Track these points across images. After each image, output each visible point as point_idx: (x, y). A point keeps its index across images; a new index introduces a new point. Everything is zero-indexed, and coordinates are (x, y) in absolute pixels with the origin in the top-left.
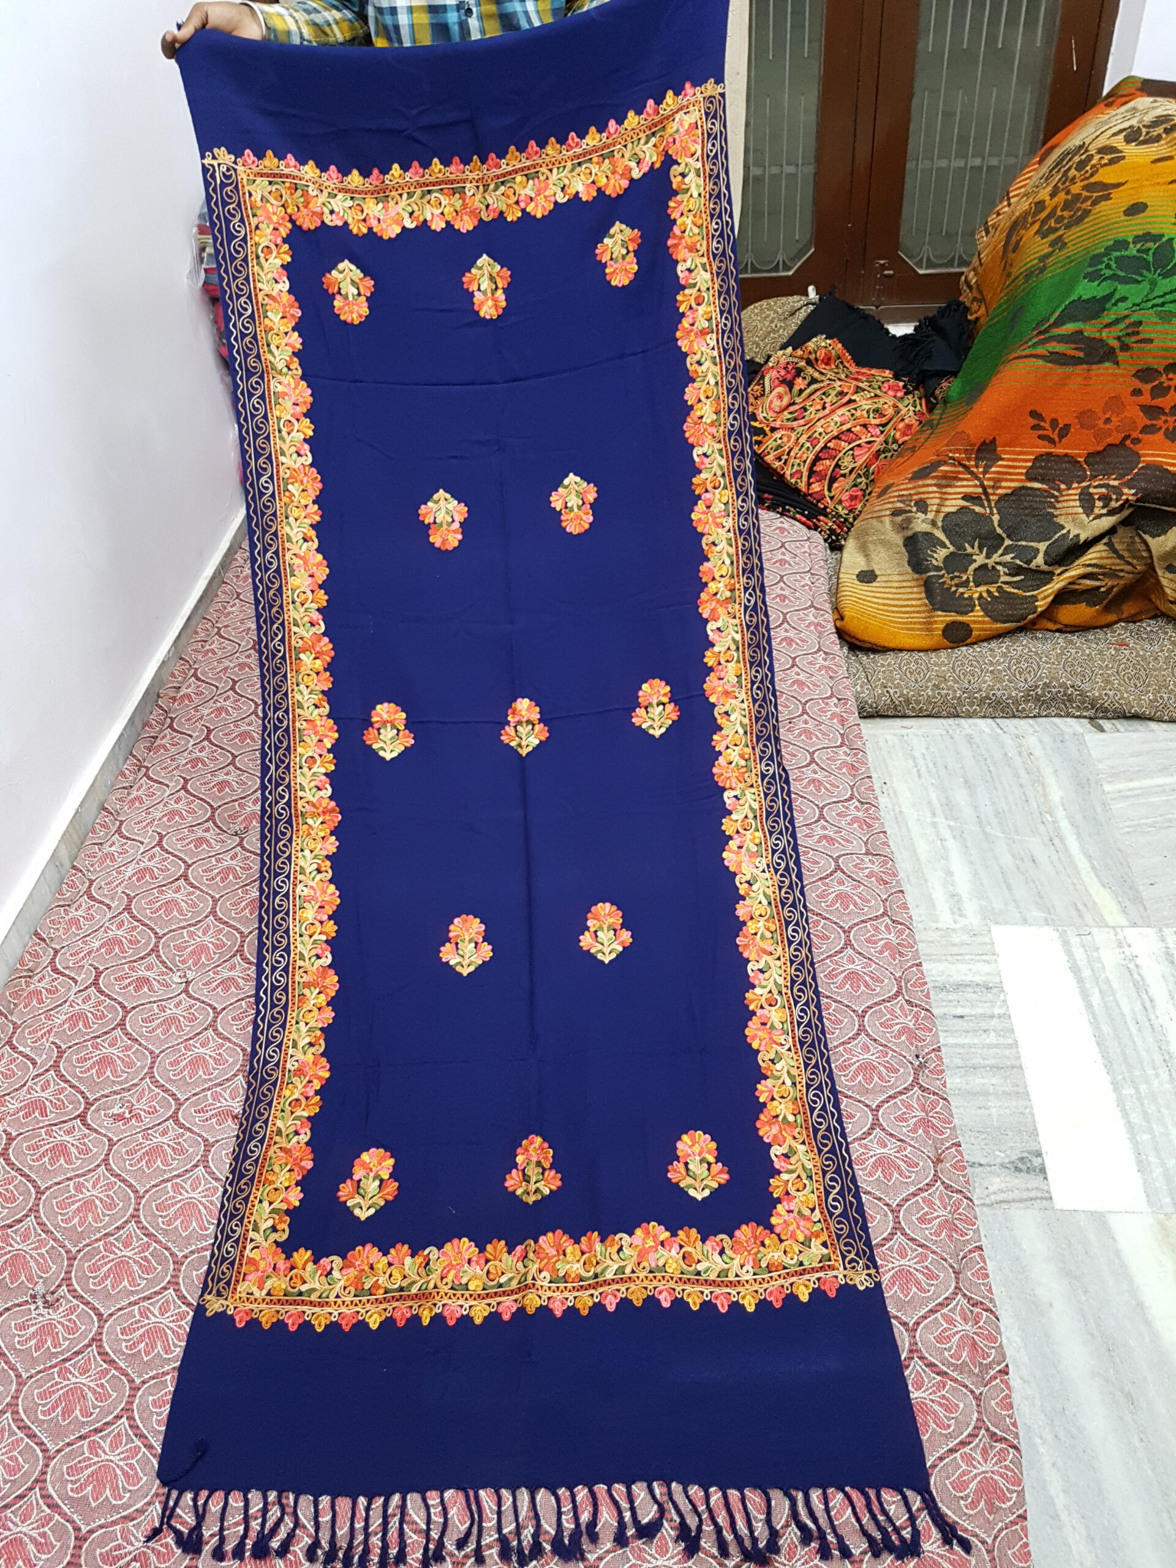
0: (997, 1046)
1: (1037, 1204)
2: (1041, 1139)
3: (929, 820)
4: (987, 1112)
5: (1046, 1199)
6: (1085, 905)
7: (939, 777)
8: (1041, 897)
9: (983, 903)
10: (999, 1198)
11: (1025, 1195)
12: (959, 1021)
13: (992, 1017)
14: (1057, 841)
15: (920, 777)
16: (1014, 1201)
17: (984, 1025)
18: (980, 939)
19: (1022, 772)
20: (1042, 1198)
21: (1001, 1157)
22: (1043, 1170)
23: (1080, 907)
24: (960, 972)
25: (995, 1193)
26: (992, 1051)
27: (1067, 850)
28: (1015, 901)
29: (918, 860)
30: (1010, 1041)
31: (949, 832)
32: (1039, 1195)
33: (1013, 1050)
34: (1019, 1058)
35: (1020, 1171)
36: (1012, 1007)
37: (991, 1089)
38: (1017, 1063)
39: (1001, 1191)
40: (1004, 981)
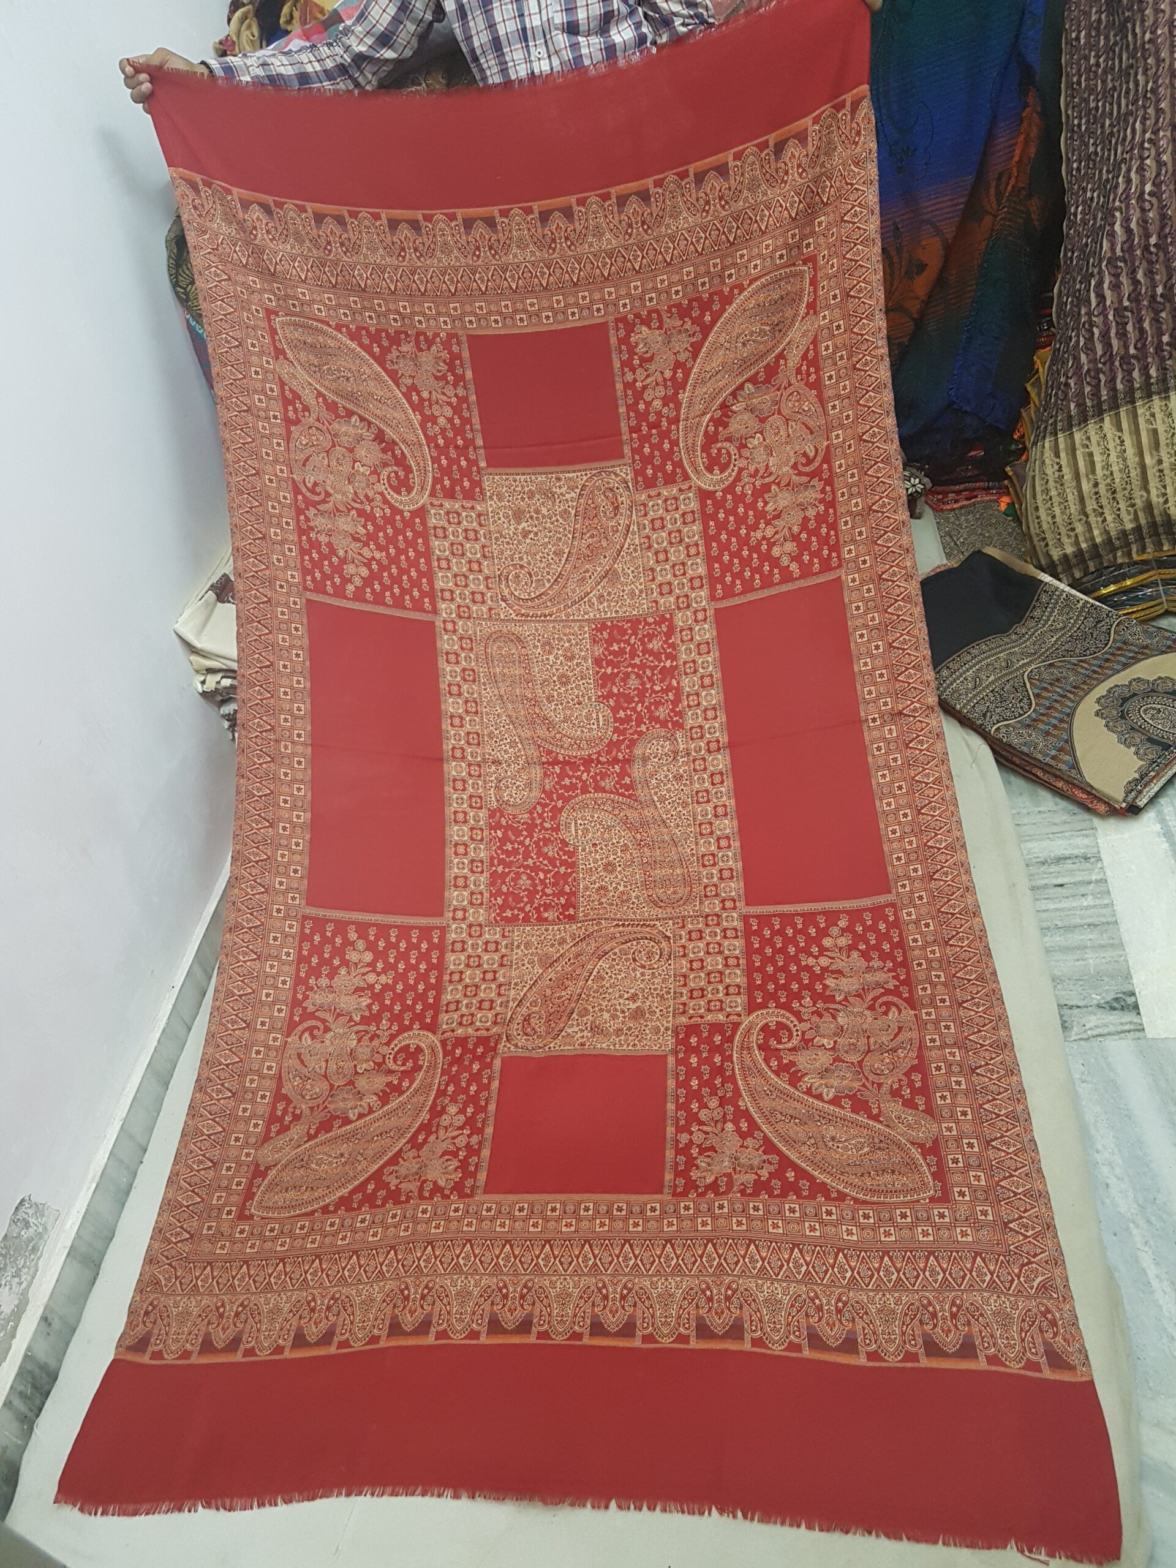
0: (1095, 906)
1: (1129, 1035)
2: (1135, 981)
4: (1085, 963)
5: (1139, 1030)
10: (1095, 1032)
11: (1120, 1028)
12: (1059, 889)
13: (1090, 883)
16: (1109, 1034)
18: (1079, 817)
20: (1135, 1030)
21: (1096, 998)
22: (1136, 1007)
24: (1059, 847)
25: (1091, 1029)
26: (1089, 912)
30: (1106, 901)
32: (1132, 1027)
33: (1109, 910)
34: (1114, 915)
35: (1115, 1009)
36: (1109, 873)
37: (1089, 944)
38: (1113, 919)
39: (1097, 1027)
40: (1102, 851)
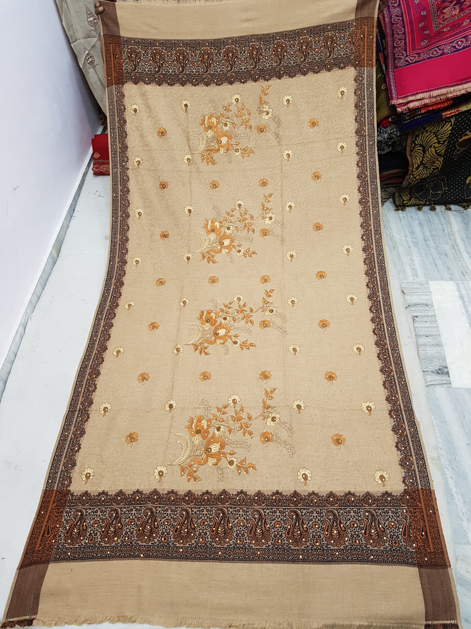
0: (430, 327)
1: (445, 386)
2: (447, 362)
3: (404, 239)
4: (426, 352)
5: (449, 384)
6: (467, 272)
7: (409, 221)
8: (449, 269)
9: (425, 272)
10: (431, 384)
11: (441, 382)
12: (415, 318)
13: (428, 316)
14: (455, 247)
15: (400, 221)
16: (437, 385)
17: (425, 319)
18: (424, 286)
19: (442, 219)
20: (447, 384)
21: (431, 368)
22: (448, 373)
23: (464, 273)
24: (416, 299)
25: (429, 382)
26: (428, 329)
27: (459, 251)
28: (438, 271)
29: (399, 255)
30: (435, 325)
31: (412, 243)
32: (446, 382)
33: (437, 329)
34: (439, 332)
35: (439, 373)
36: (436, 312)
37: (428, 344)
38: (438, 334)
39: (431, 381)
40: (433, 303)
